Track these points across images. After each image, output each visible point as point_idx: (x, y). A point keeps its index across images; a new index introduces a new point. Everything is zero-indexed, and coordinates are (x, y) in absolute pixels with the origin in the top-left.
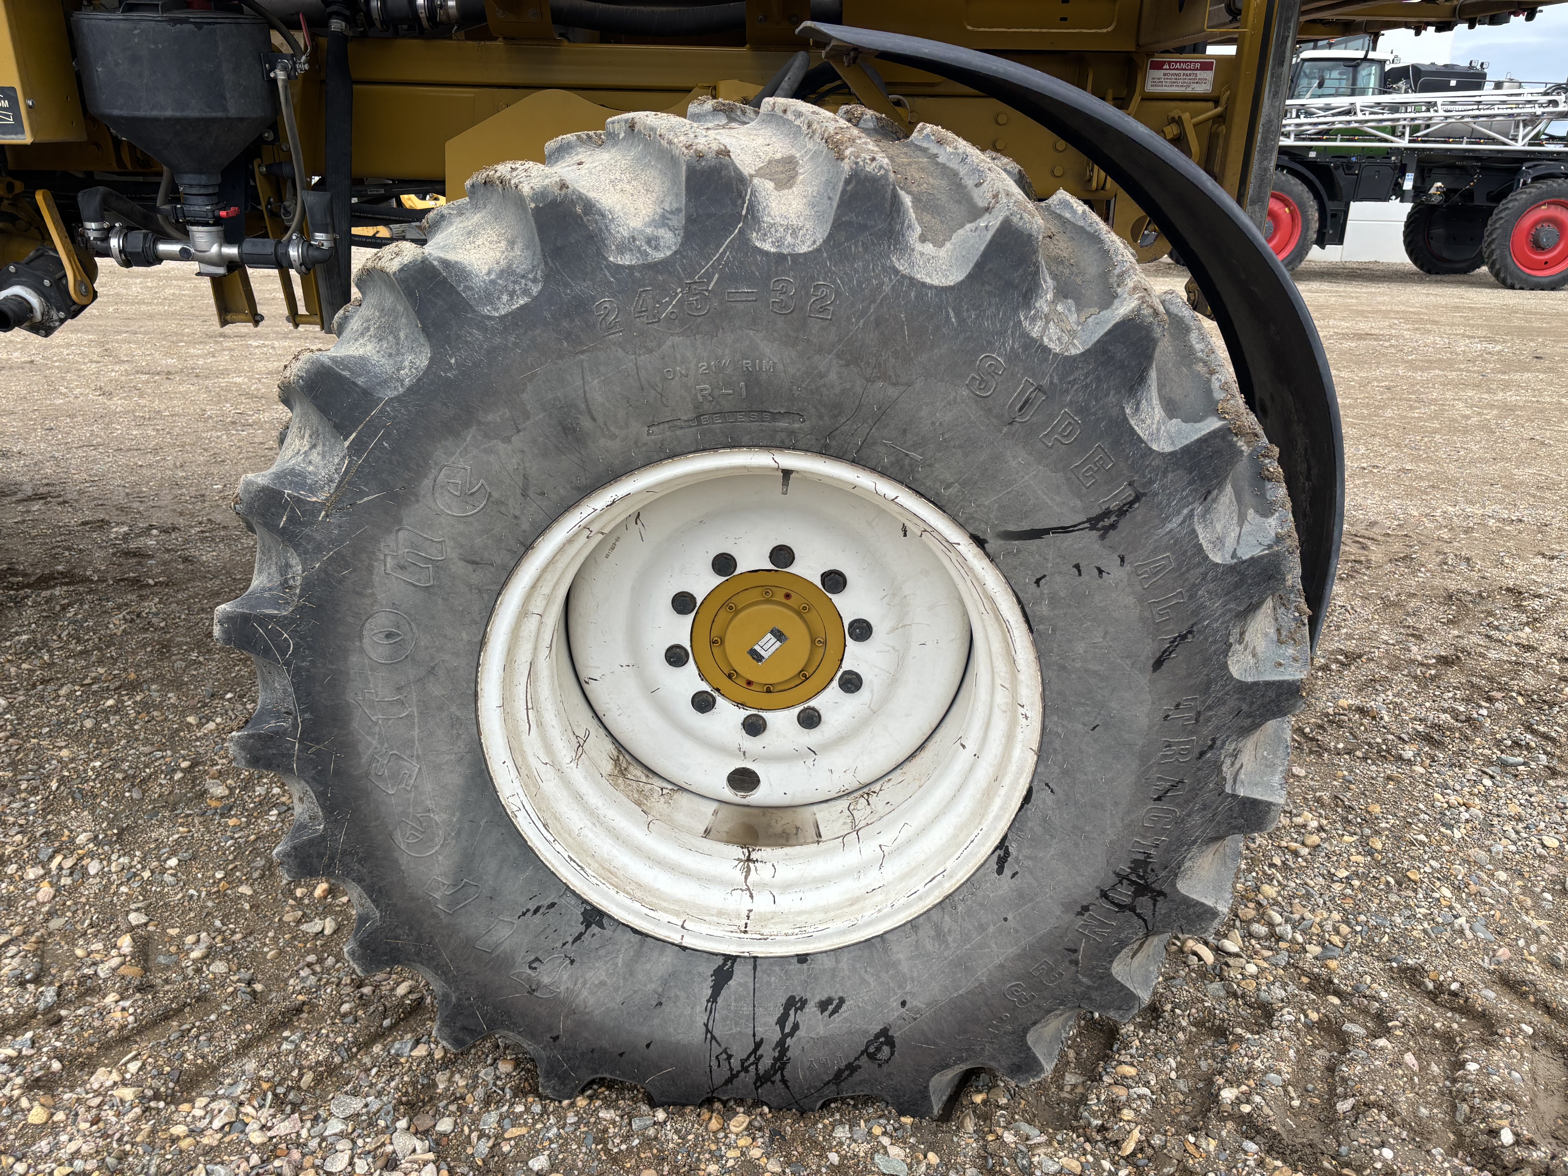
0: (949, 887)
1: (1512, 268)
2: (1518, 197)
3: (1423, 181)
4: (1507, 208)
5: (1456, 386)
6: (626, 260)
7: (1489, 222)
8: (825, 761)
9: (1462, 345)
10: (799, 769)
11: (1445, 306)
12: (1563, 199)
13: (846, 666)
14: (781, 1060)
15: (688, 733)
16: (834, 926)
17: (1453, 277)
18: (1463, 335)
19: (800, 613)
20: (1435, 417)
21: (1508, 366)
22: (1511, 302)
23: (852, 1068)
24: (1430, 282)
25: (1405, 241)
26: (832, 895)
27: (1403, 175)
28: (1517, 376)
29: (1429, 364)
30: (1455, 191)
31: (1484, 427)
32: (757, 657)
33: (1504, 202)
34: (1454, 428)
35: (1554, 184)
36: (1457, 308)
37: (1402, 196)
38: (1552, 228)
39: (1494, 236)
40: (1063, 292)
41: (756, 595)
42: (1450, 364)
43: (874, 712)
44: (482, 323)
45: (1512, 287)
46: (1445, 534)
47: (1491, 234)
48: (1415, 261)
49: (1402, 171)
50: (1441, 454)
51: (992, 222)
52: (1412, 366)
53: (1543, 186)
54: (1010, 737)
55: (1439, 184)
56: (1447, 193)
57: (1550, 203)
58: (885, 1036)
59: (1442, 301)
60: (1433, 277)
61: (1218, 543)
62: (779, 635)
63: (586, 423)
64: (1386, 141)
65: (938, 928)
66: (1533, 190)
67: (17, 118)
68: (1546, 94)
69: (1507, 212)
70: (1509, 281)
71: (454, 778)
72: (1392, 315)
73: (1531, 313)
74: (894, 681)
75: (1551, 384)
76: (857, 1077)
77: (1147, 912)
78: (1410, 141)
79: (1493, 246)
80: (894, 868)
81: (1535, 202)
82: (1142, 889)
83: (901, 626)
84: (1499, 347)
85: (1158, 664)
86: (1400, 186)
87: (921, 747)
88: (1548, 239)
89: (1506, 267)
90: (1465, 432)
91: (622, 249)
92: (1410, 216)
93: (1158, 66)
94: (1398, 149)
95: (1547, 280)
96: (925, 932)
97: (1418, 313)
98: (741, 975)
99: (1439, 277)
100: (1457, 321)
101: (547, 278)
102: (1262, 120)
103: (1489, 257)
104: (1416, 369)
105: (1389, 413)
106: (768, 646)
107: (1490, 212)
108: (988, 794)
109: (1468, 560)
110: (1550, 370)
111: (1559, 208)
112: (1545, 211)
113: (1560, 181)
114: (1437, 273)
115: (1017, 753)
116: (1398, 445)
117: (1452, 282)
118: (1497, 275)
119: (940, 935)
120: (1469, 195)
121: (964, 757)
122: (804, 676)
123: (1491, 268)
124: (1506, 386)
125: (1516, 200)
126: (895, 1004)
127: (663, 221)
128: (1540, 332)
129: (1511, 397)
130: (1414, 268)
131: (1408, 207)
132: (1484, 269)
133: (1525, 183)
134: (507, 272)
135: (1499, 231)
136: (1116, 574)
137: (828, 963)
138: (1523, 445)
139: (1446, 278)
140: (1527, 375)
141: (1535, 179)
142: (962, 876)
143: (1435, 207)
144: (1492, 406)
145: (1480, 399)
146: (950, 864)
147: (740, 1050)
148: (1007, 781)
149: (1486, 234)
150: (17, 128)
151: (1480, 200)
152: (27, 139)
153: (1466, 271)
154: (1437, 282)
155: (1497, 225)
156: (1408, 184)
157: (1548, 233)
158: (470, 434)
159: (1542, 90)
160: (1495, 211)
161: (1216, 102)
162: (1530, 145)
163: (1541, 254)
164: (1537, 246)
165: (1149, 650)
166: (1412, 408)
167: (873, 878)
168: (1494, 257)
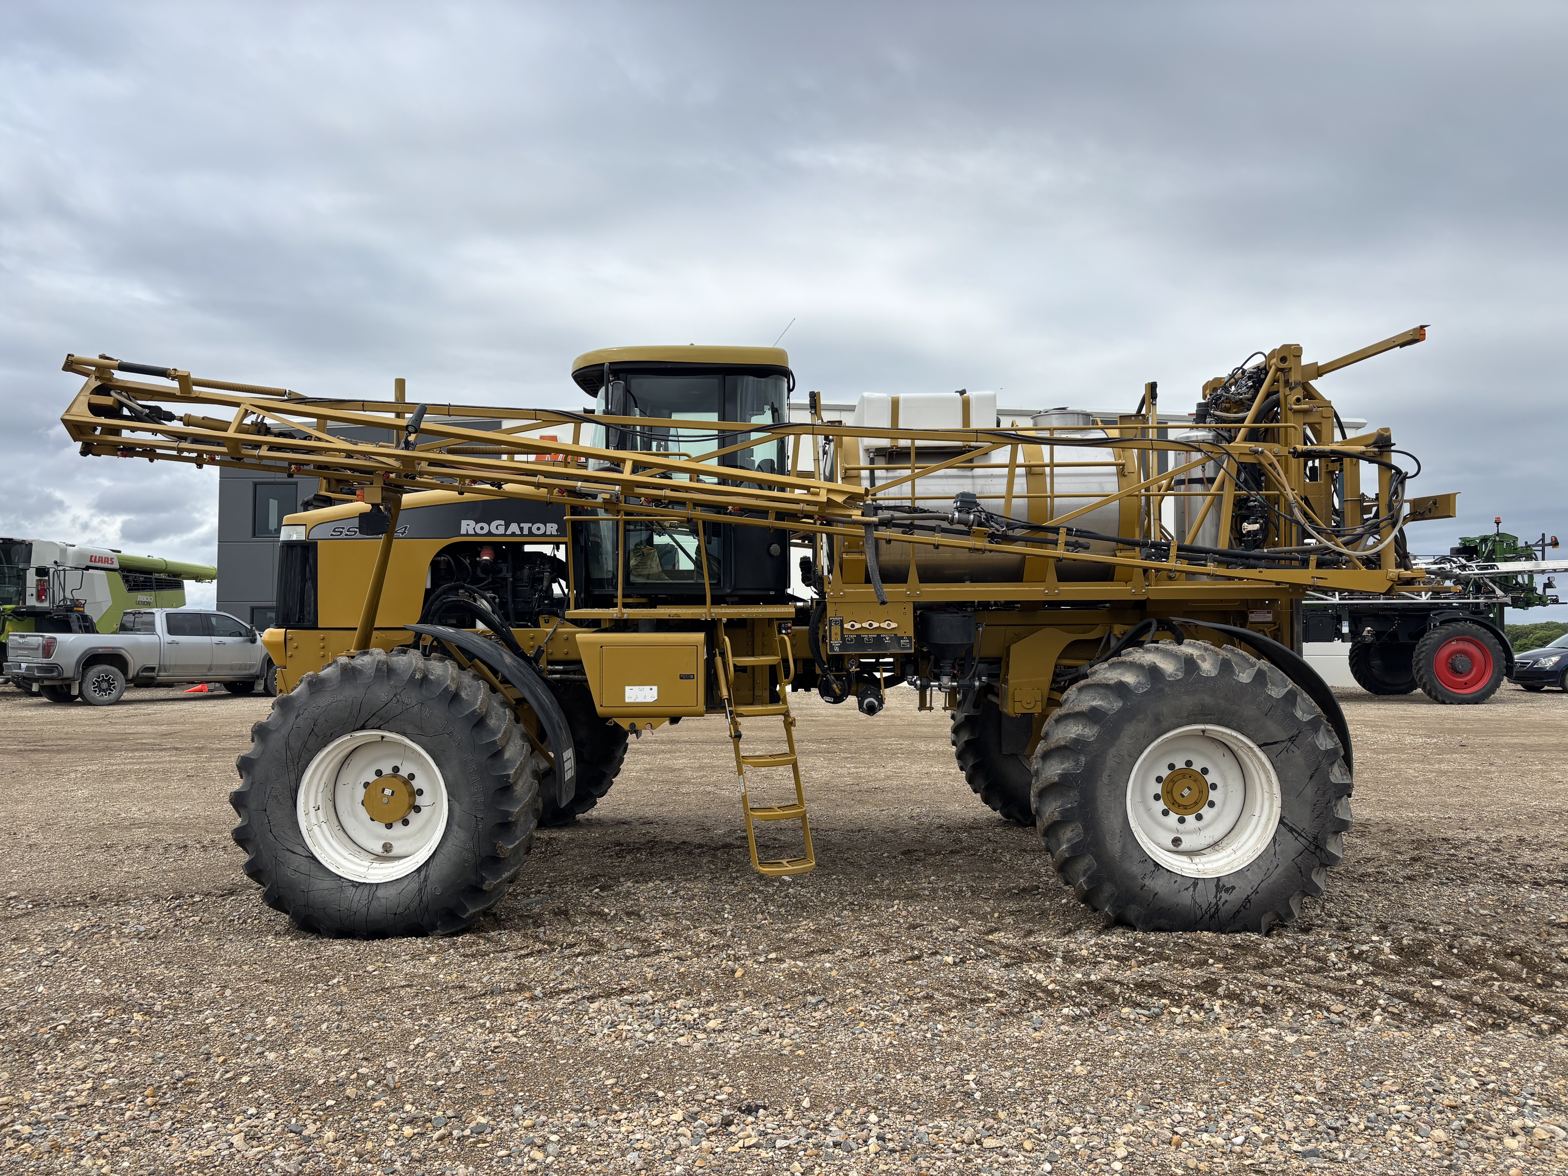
0: (1259, 853)
1: (1440, 688)
2: (1432, 636)
3: (1357, 627)
4: (1426, 644)
5: (1407, 762)
6: (1171, 679)
7: (1414, 655)
8: (1203, 833)
9: (1408, 740)
10: (1194, 836)
11: (1394, 716)
12: (1468, 637)
13: (1210, 799)
14: (1217, 910)
15: (1160, 824)
16: (1226, 869)
17: (1396, 697)
18: (1409, 734)
19: (1195, 781)
20: (1396, 776)
21: (1442, 751)
22: (1443, 713)
23: (1239, 911)
24: (1379, 701)
25: (1352, 671)
26: (1221, 863)
27: (1340, 623)
28: (1449, 756)
29: (1387, 751)
30: (1384, 633)
31: (1428, 781)
32: (1183, 796)
33: (1421, 640)
34: (1408, 782)
35: (1459, 626)
36: (1402, 718)
37: (1343, 638)
38: (1464, 658)
39: (1420, 665)
40: (1273, 684)
41: (1181, 777)
42: (1402, 751)
43: (1219, 814)
44: (1136, 695)
45: (1444, 703)
46: (1409, 823)
47: (1417, 664)
48: (1364, 686)
49: (1339, 620)
50: (1402, 794)
51: (1256, 668)
52: (1374, 751)
53: (1450, 627)
54: (1271, 806)
55: (1369, 628)
56: (1377, 634)
57: (1457, 640)
58: (1248, 899)
59: (1389, 713)
60: (1381, 697)
61: (1321, 745)
62: (1189, 789)
63: (1162, 718)
64: (1322, 599)
65: (1258, 865)
66: (1443, 631)
67: (911, 645)
68: (1435, 563)
69: (1426, 647)
70: (1440, 698)
71: (1120, 820)
72: (1355, 722)
73: (1459, 719)
74: (1224, 804)
75: (1472, 759)
76: (1241, 915)
77: (1319, 855)
78: (1340, 599)
79: (1421, 673)
80: (1239, 854)
81: (1446, 639)
82: (1317, 847)
83: (1225, 786)
84: (1435, 740)
85: (1311, 777)
86: (1340, 630)
87: (1232, 829)
88: (1462, 666)
89: (1435, 687)
90: (1416, 783)
91: (1169, 677)
92: (1352, 651)
93: (1253, 613)
94: (1333, 604)
95: (1470, 696)
96: (1255, 867)
97: (1375, 721)
98: (1201, 884)
99: (1385, 697)
100: (1403, 725)
101: (1152, 684)
102: (1295, 632)
103: (1420, 680)
104: (1378, 753)
105: (1365, 776)
106: (1186, 792)
107: (1412, 648)
108: (1267, 824)
109: (1421, 830)
110: (1472, 752)
111: (1466, 643)
112: (1454, 645)
113: (1462, 624)
114: (1384, 694)
115: (1275, 809)
116: (1375, 790)
117: (1396, 700)
118: (1429, 694)
119: (1259, 867)
120: (1394, 635)
121: (1255, 819)
122: (1196, 803)
123: (1424, 688)
124: (1441, 761)
125: (1431, 638)
126: (1249, 889)
127: (1177, 670)
128: (1465, 731)
129: (1444, 767)
130: (1364, 691)
131: (1349, 645)
132: (1419, 690)
133: (1435, 626)
134: (1139, 683)
135: (1423, 661)
136: (1297, 752)
137: (1227, 879)
138: (1452, 789)
139: (1391, 697)
140: (1454, 755)
141: (1442, 623)
142: (1263, 849)
143: (1369, 645)
144: (1432, 772)
145: (1424, 768)
146: (1259, 846)
147: (1204, 907)
148: (1273, 818)
149: (1414, 664)
150: (910, 648)
151: (1403, 639)
152: (913, 651)
153: (1405, 692)
154: (1384, 701)
155: (1421, 657)
156: (1345, 629)
157: (1461, 662)
158: (1134, 722)
159: (1432, 560)
160: (1417, 647)
161: (1275, 623)
162: (1432, 599)
163: (1461, 677)
164: (1456, 671)
165: (1309, 773)
166: (1380, 773)
167: (1233, 856)
168: (1424, 680)
